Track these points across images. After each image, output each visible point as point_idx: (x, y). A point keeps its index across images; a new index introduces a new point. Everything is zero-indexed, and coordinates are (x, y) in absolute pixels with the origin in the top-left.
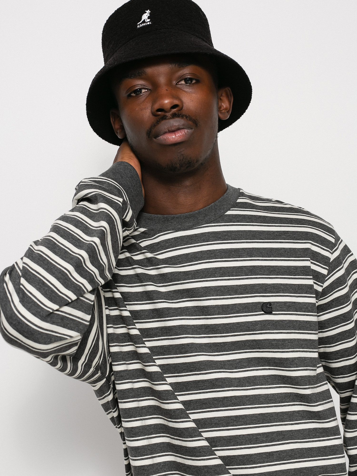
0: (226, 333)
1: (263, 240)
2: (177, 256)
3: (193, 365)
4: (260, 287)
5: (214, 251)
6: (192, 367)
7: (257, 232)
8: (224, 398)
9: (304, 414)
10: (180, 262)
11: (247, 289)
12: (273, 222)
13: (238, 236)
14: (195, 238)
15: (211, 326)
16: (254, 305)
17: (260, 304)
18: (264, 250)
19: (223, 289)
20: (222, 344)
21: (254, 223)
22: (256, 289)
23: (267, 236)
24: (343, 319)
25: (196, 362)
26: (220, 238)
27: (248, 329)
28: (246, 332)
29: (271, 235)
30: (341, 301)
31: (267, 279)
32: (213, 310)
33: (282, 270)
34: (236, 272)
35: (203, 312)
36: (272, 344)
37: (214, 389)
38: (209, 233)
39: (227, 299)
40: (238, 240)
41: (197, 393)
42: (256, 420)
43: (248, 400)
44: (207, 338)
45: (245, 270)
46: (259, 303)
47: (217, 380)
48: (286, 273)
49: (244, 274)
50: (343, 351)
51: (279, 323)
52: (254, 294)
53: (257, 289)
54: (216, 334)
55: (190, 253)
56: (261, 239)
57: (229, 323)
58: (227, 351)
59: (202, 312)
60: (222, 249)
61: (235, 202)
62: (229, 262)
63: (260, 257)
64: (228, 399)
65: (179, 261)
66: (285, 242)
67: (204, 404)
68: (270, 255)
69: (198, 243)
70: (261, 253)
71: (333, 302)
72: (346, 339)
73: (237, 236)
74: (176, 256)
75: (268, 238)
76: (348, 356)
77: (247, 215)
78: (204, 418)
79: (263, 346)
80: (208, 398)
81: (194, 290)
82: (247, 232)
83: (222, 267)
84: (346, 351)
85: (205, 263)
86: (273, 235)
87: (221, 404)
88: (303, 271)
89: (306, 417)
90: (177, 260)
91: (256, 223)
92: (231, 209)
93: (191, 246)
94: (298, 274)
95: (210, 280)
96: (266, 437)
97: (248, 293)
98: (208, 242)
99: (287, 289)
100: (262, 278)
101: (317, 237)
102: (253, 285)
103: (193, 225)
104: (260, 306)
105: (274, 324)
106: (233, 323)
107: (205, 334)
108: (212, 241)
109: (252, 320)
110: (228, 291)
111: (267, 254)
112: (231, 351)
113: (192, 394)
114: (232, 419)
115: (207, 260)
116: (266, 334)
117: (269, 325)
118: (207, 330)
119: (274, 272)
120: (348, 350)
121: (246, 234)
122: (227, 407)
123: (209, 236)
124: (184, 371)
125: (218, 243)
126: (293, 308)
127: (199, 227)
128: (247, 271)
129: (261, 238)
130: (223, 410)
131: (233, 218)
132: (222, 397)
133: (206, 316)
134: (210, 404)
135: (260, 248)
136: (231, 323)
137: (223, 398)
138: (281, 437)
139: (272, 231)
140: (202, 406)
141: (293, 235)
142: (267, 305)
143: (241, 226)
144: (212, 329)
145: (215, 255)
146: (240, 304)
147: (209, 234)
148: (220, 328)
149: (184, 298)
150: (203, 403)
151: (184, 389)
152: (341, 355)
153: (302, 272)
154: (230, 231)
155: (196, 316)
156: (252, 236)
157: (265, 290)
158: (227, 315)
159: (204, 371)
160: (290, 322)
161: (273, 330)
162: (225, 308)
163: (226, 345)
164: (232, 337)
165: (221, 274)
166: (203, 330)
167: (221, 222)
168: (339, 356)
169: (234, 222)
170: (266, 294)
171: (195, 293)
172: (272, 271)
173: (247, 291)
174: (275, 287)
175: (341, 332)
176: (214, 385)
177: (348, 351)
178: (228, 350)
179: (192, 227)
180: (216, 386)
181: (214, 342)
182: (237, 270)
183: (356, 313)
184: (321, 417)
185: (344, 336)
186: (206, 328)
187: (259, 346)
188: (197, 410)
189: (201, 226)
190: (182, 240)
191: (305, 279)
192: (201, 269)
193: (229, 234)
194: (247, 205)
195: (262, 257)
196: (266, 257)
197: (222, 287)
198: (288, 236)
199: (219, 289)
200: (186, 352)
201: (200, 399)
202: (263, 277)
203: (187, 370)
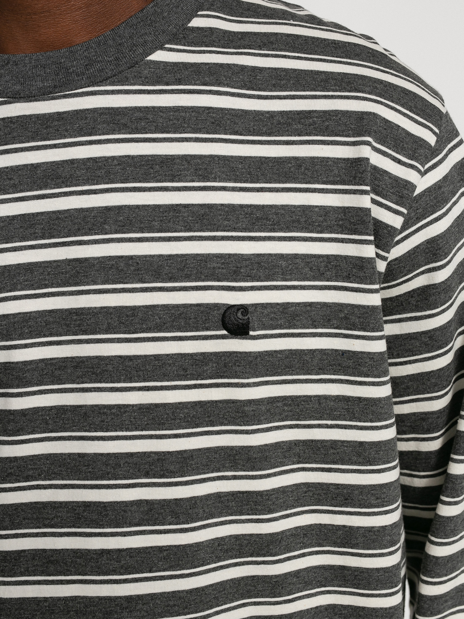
0: (125, 381)
1: (241, 135)
2: (7, 168)
3: (35, 464)
4: (223, 263)
5: (106, 160)
6: (29, 469)
7: (226, 114)
8: (102, 553)
9: (309, 577)
10: (14, 186)
11: (188, 268)
12: (274, 85)
13: (175, 122)
14: (56, 123)
15: (87, 361)
16: (202, 312)
17: (218, 310)
18: (242, 163)
19: (122, 265)
20: (114, 411)
21: (224, 85)
22: (209, 268)
23: (254, 125)
24: (429, 342)
25: (42, 455)
26: (125, 125)
27: (182, 373)
28: (176, 380)
29: (265, 123)
30: (431, 299)
31: (242, 240)
32: (93, 320)
33: (287, 216)
34: (161, 221)
35: (68, 325)
36: (243, 412)
37: (79, 527)
38: (95, 110)
39: (133, 292)
40: (175, 132)
41: (38, 533)
42: (178, 606)
43: (164, 559)
44: (78, 392)
45: (186, 214)
46: (216, 306)
47: (88, 506)
48: (296, 224)
49: (183, 226)
50: (417, 418)
51: (262, 360)
52: (203, 281)
53: (214, 268)
54: (100, 382)
55: (43, 163)
56: (237, 132)
57: (134, 356)
58: (127, 430)
59: (66, 324)
60: (129, 156)
61: (183, 25)
62: (144, 191)
63: (230, 180)
64: (110, 554)
65: (12, 182)
66: (300, 141)
67: (52, 562)
68: (257, 175)
69: (65, 137)
70: (233, 170)
71: (412, 297)
72: (429, 390)
73: (171, 122)
74: (5, 168)
75: (254, 129)
76: (426, 431)
77: (206, 64)
78: (50, 597)
79: (222, 416)
80: (62, 549)
81: (48, 267)
82: (199, 113)
83: (123, 206)
84: (423, 419)
85: (80, 194)
86: (269, 124)
87: (92, 567)
88: (342, 220)
89: (314, 582)
90: (8, 179)
91: (228, 86)
92: (167, 46)
93: (46, 145)
94: (331, 227)
95: (89, 241)
97: (188, 278)
98: (90, 135)
99: (297, 268)
100: (229, 240)
101: (385, 129)
102: (204, 256)
103: (55, 86)
104: (217, 315)
105: (251, 361)
106: (146, 356)
107: (73, 382)
108: (104, 134)
109: (195, 351)
110: (135, 270)
111: (250, 173)
112: (137, 429)
113: (25, 537)
114: (117, 605)
115: (84, 184)
116: (228, 386)
117: (239, 366)
118: (79, 373)
119: (265, 221)
120: (428, 418)
121: (197, 117)
122: (108, 575)
123: (95, 121)
124: (8, 479)
125: (118, 139)
126: (306, 318)
127: (70, 92)
128: (191, 219)
129: (236, 129)
130: (96, 580)
131: (166, 72)
132: (95, 550)
133: (77, 335)
135: (232, 157)
136: (140, 356)
137: (100, 552)
139: (268, 112)
140: (47, 567)
141: (323, 121)
142: (237, 313)
143: (184, 93)
144: (90, 368)
145: (108, 173)
146: (166, 307)
147: (96, 115)
148: (110, 368)
149: (19, 287)
150: (50, 561)
151: (7, 522)
152: (411, 426)
153: (341, 222)
154: (154, 108)
155: (51, 335)
156: (213, 123)
157: (235, 272)
158: (129, 333)
159: (59, 480)
160: (294, 355)
161: (248, 378)
162: (127, 316)
163: (125, 412)
164: (140, 393)
165: (119, 226)
166: (69, 371)
167: (132, 82)
168: (407, 428)
169: (167, 84)
170: (236, 281)
171: (49, 274)
172: (258, 219)
173: (185, 273)
174: (262, 264)
175: (419, 373)
176: (80, 519)
177: (430, 420)
178: (130, 426)
179: (51, 93)
180: (85, 521)
181: (95, 403)
182: (166, 214)
183: (460, 334)
184: (347, 580)
185: (424, 384)
186: (76, 367)
187: (212, 418)
188: (34, 575)
189: (76, 89)
190: (22, 126)
191: (346, 243)
192: (68, 210)
193: (150, 117)
194: (214, 36)
195: (235, 181)
196: (244, 182)
197: (121, 260)
199: (113, 265)
200: (18, 431)
201: (44, 550)
202: (232, 237)
203: (17, 476)
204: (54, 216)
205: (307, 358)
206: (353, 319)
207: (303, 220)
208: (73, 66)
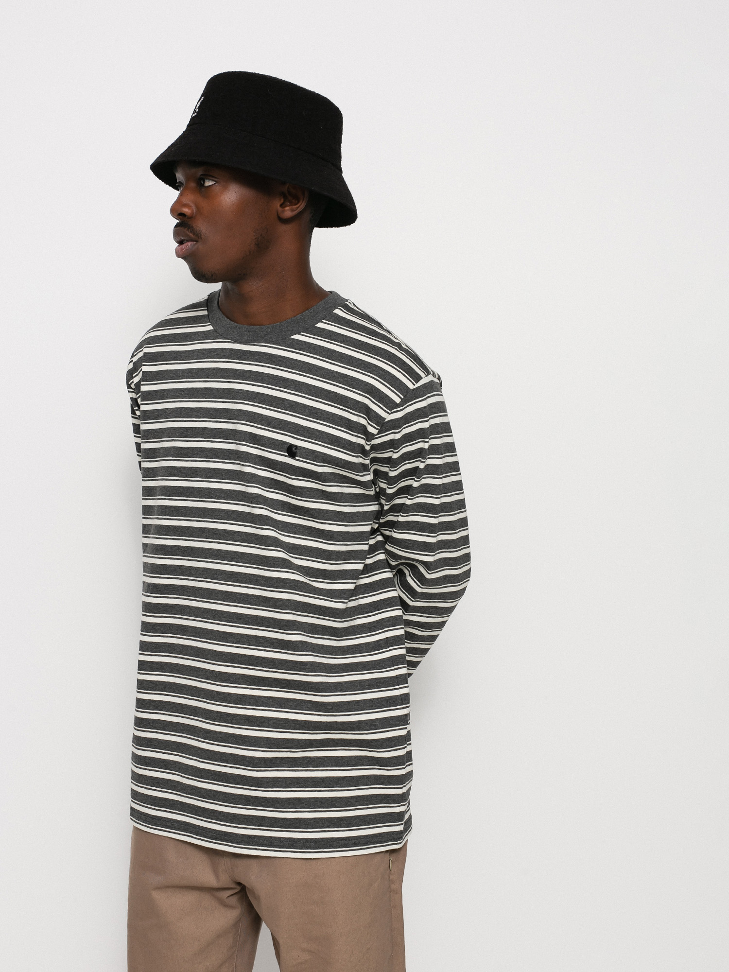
4: (294, 427)
12: (339, 360)
14: (248, 355)
34: (276, 403)
36: (289, 488)
38: (264, 353)
45: (286, 403)
46: (286, 443)
47: (234, 512)
48: (328, 420)
49: (284, 408)
51: (299, 470)
53: (290, 428)
55: (240, 370)
61: (313, 325)
62: (274, 390)
63: (307, 394)
67: (215, 534)
68: (318, 395)
69: (250, 361)
70: (310, 390)
79: (281, 487)
86: (330, 375)
87: (230, 537)
88: (347, 423)
90: (226, 373)
92: (302, 333)
96: (265, 581)
97: (280, 429)
99: (322, 437)
101: (377, 392)
103: (252, 340)
104: (286, 447)
105: (294, 469)
108: (265, 363)
109: (274, 459)
110: (261, 420)
111: (316, 393)
114: (237, 555)
115: (252, 382)
117: (289, 470)
119: (316, 415)
123: (263, 357)
126: (321, 459)
134: (220, 535)
138: (282, 584)
142: (293, 448)
145: (262, 379)
157: (297, 431)
160: (313, 472)
161: (292, 476)
165: (260, 401)
167: (282, 345)
169: (296, 349)
172: (313, 413)
174: (309, 431)
182: (278, 401)
187: (277, 487)
192: (243, 390)
193: (285, 361)
198: (346, 381)
204: (237, 391)
205: (319, 475)
206: (340, 464)
207: (331, 418)
208: (260, 334)
